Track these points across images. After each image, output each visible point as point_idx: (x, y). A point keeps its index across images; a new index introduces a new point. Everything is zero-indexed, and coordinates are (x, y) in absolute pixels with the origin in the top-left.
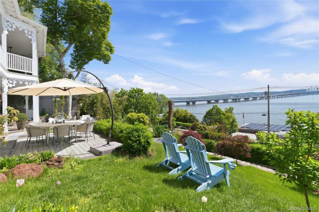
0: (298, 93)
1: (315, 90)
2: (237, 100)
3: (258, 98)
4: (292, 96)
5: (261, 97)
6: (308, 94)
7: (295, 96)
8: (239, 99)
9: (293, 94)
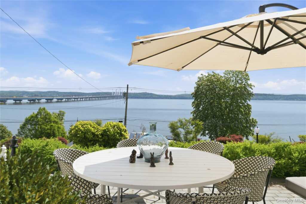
0: (104, 96)
1: (118, 94)
2: (37, 101)
3: (64, 100)
4: (99, 99)
5: (67, 99)
6: (113, 99)
7: (102, 99)
8: (39, 100)
9: (100, 97)
